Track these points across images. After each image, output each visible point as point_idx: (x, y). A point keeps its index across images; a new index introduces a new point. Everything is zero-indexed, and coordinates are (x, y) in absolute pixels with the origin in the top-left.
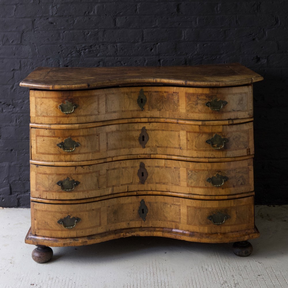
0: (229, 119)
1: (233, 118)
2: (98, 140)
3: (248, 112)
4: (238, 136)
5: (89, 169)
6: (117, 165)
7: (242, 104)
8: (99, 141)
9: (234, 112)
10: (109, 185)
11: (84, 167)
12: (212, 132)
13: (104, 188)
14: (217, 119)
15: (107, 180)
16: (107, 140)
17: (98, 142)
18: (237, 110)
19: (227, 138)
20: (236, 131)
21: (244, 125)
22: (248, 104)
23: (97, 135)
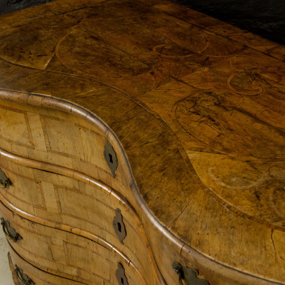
2: (39, 190)
5: (33, 228)
6: (83, 243)
8: (42, 194)
10: (71, 263)
11: (24, 220)
13: (64, 265)
15: (66, 256)
16: (59, 198)
17: (40, 194)
23: (38, 183)
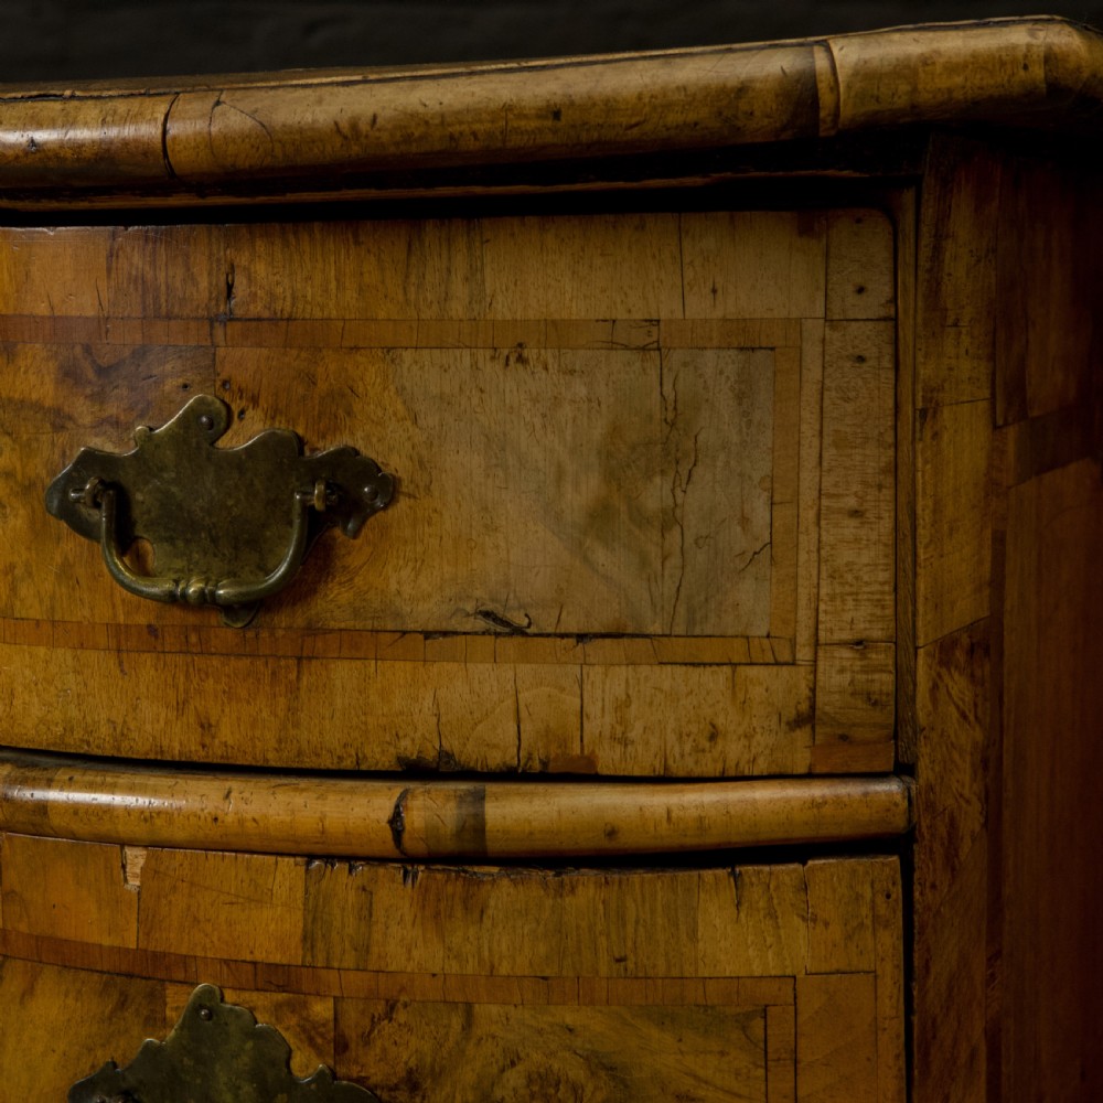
0: (414, 771)
1: (495, 760)
3: (801, 677)
4: (577, 1073)
7: (669, 520)
9: (511, 645)
12: (157, 958)
14: (216, 754)
18: (572, 624)
19: (376, 1072)
20: (546, 985)
21: (711, 892)
22: (807, 542)
